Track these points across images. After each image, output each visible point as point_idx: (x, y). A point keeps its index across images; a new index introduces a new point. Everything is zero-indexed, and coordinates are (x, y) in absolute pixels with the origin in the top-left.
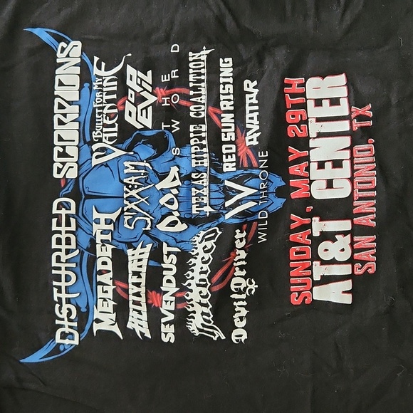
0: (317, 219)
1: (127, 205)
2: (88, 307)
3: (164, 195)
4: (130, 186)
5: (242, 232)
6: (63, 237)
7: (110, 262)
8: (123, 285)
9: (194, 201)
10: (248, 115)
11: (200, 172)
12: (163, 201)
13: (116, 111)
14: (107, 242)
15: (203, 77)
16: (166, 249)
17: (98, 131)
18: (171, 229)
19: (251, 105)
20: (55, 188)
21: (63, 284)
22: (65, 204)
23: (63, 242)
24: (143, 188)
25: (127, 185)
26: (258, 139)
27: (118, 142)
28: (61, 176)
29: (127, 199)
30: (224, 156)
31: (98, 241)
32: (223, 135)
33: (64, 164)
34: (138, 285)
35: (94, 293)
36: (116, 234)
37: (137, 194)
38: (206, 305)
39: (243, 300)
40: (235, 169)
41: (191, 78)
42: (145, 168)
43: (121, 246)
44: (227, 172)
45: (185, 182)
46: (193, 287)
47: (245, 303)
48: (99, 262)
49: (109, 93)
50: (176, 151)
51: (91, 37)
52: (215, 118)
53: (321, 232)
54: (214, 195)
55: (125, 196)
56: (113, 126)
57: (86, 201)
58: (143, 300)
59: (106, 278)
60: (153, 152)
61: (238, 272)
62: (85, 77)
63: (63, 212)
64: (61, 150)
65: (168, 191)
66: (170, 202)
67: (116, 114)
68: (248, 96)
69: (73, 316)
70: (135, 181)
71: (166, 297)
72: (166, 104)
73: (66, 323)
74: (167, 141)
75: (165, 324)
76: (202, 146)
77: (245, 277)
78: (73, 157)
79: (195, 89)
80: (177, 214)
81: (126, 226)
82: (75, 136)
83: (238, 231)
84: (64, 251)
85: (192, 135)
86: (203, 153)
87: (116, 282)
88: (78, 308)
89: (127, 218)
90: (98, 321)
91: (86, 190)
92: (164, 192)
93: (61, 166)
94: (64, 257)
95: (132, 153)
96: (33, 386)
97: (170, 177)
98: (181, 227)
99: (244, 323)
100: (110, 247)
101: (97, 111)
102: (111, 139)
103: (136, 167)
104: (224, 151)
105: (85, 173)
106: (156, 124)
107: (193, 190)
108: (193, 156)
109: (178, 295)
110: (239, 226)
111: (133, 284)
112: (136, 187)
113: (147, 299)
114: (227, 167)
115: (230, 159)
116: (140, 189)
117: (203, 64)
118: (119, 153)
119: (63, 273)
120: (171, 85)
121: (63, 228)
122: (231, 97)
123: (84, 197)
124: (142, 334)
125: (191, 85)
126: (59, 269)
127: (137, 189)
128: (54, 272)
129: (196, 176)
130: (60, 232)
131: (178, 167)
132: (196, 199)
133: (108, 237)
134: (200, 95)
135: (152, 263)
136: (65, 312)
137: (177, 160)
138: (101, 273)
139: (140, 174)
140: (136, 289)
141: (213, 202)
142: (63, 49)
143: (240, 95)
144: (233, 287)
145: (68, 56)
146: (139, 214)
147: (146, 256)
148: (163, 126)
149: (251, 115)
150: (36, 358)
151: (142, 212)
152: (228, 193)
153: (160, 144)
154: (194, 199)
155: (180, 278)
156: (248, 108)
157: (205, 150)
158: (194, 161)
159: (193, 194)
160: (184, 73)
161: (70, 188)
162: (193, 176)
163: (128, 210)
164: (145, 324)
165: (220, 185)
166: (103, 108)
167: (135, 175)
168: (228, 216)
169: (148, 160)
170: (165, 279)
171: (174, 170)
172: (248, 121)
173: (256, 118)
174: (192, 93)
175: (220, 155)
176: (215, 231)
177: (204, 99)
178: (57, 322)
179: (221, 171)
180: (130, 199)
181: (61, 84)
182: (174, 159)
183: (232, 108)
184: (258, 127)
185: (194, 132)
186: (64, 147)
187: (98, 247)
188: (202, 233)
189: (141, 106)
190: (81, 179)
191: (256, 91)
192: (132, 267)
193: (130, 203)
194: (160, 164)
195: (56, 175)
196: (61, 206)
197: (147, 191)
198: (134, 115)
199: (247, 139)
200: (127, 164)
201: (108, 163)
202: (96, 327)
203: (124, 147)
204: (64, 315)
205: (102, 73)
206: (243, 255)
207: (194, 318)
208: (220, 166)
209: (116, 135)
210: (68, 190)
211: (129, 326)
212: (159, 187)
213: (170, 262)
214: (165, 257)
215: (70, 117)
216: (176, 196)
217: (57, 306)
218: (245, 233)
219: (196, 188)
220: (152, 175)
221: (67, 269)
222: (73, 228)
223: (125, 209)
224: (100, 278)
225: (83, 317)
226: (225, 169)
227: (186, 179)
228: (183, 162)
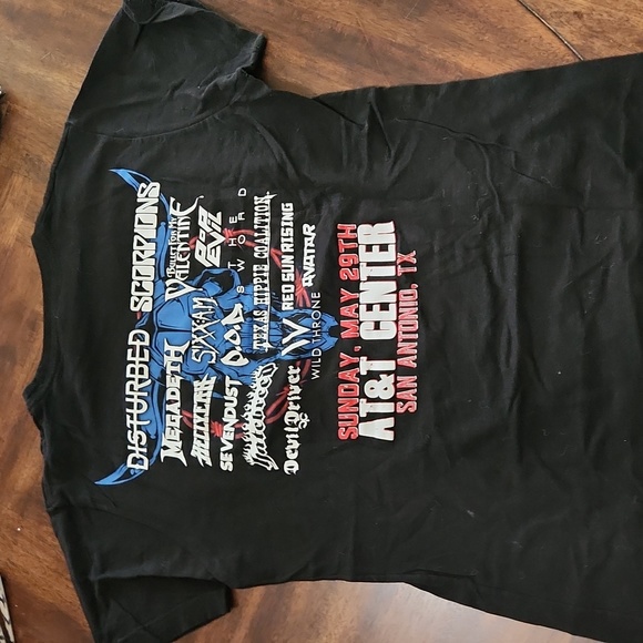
0: (365, 358)
1: (194, 339)
2: (157, 435)
3: (229, 330)
4: (198, 321)
5: (295, 368)
6: (137, 367)
7: (178, 393)
8: (189, 415)
9: (255, 337)
10: (306, 258)
11: (261, 310)
12: (227, 336)
13: (188, 249)
14: (176, 373)
15: (266, 220)
16: (228, 382)
17: (172, 268)
18: (233, 363)
19: (309, 248)
20: (132, 320)
21: (135, 412)
22: (140, 336)
23: (137, 371)
24: (210, 324)
25: (195, 320)
26: (313, 281)
27: (189, 278)
28: (137, 309)
29: (195, 333)
30: (283, 296)
31: (168, 372)
32: (283, 275)
33: (140, 297)
34: (202, 415)
35: (163, 421)
36: (184, 366)
37: (205, 328)
38: (261, 437)
39: (294, 433)
40: (292, 308)
41: (256, 220)
42: (212, 304)
43: (189, 378)
44: (285, 311)
45: (248, 319)
46: (250, 419)
47: (297, 436)
48: (168, 392)
49: (182, 232)
50: (240, 289)
51: (168, 179)
52: (276, 259)
53: (368, 371)
54: (273, 332)
55: (194, 330)
56: (185, 263)
57: (159, 334)
58: (206, 429)
59: (174, 408)
60: (219, 289)
61: (292, 406)
62: (162, 216)
63: (138, 343)
64: (138, 285)
65: (232, 327)
66: (234, 338)
67: (188, 252)
68: (306, 239)
69: (143, 442)
70: (203, 316)
71: (226, 428)
72: (232, 244)
73: (137, 449)
74: (232, 279)
75: (224, 453)
76: (264, 285)
77: (299, 412)
78: (149, 292)
79: (259, 231)
80: (239, 349)
81: (194, 358)
82: (151, 272)
83: (291, 367)
84: (137, 380)
85: (255, 275)
86: (264, 292)
87: (184, 412)
88: (148, 435)
89: (194, 351)
90: (165, 448)
91: (159, 323)
92: (228, 327)
93: (137, 300)
94: (137, 386)
95: (201, 289)
96: (105, 508)
97: (234, 313)
98: (243, 361)
99: (296, 454)
100: (179, 378)
101: (172, 249)
102: (183, 276)
103: (204, 303)
104: (284, 291)
105: (159, 307)
106: (223, 263)
107: (255, 326)
108: (256, 294)
109: (237, 426)
110: (293, 363)
111: (198, 414)
112: (203, 322)
113: (210, 429)
114: (286, 306)
115: (288, 299)
116: (207, 324)
117: (267, 208)
118: (189, 289)
119: (135, 401)
120: (238, 226)
121: (137, 359)
122: (291, 240)
123: (157, 329)
124: (204, 461)
125: (256, 227)
126: (132, 397)
127: (204, 324)
128: (128, 400)
129: (258, 313)
130: (134, 362)
131: (242, 304)
132: (257, 336)
133: (178, 369)
134: (264, 237)
135: (216, 395)
136: (136, 438)
137: (242, 297)
138: (170, 402)
139: (207, 310)
140: (200, 419)
141: (272, 339)
142: (143, 190)
143: (299, 239)
144: (287, 421)
145: (147, 196)
146: (205, 348)
147: (211, 388)
148: (229, 265)
149: (308, 258)
150: (109, 480)
151: (208, 346)
152: (285, 330)
153: (226, 283)
154: (255, 335)
155: (240, 410)
156: (306, 251)
157: (267, 289)
158: (256, 299)
159: (255, 330)
160: (250, 215)
161: (145, 321)
162: (255, 313)
163: (196, 344)
164: (207, 453)
165: (279, 323)
166: (177, 246)
167: (203, 310)
168: (284, 352)
169: (215, 297)
170: (226, 411)
171: (238, 307)
172: (305, 263)
173: (312, 261)
174: (256, 235)
175: (280, 294)
176: (272, 366)
177: (267, 241)
178: (130, 447)
179: (280, 310)
180: (198, 333)
181: (140, 222)
182: (238, 296)
183: (292, 250)
184: (313, 270)
185: (258, 272)
186: (141, 282)
187: (168, 377)
188: (261, 368)
189: (211, 245)
190: (155, 312)
191: (314, 234)
192: (197, 398)
193: (198, 337)
194: (225, 302)
195: (133, 308)
196: (136, 338)
197: (213, 326)
198: (203, 254)
199: (304, 280)
200: (195, 300)
201: (180, 299)
202: (164, 454)
203: (194, 283)
204: (135, 442)
205: (177, 213)
206: (297, 390)
207: (249, 448)
208: (279, 304)
209: (187, 272)
210: (143, 322)
211: (193, 453)
212: (224, 322)
213: (232, 394)
214: (227, 389)
215: (148, 254)
216: (238, 332)
217: (130, 432)
218: (298, 370)
219: (257, 325)
220: (218, 311)
221: (139, 397)
222: (146, 359)
223: (193, 342)
224: (168, 407)
225: (153, 444)
226: (284, 308)
227: (249, 315)
228: (246, 300)
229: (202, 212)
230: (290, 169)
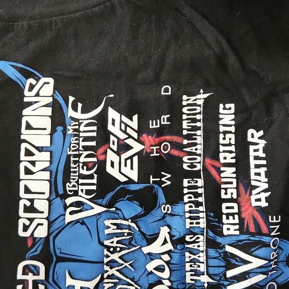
1: (107, 271)
3: (152, 260)
4: (112, 249)
9: (188, 267)
10: (253, 171)
11: (195, 234)
12: (150, 266)
13: (95, 159)
15: (199, 124)
17: (73, 183)
19: (256, 158)
20: (21, 248)
22: (32, 268)
24: (127, 251)
25: (108, 248)
26: (267, 199)
27: (97, 196)
28: (27, 234)
29: (107, 264)
30: (224, 217)
32: (223, 191)
33: (31, 220)
37: (120, 257)
40: (237, 233)
41: (185, 125)
42: (129, 227)
44: (229, 235)
45: (179, 247)
49: (86, 139)
50: (166, 208)
51: (65, 73)
52: (213, 172)
54: (212, 262)
55: (106, 260)
56: (91, 177)
57: (59, 265)
60: (139, 210)
62: (58, 119)
63: (30, 277)
64: (28, 204)
65: (157, 256)
66: (160, 269)
67: (95, 163)
68: (252, 148)
70: (118, 242)
72: (155, 154)
74: (156, 197)
76: (198, 204)
78: (43, 212)
79: (189, 137)
80: (167, 283)
82: (45, 187)
85: (186, 191)
86: (199, 212)
89: (107, 286)
91: (58, 252)
92: (151, 257)
93: (27, 223)
95: (114, 209)
97: (160, 240)
101: (72, 159)
102: (88, 192)
103: (119, 226)
104: (225, 211)
105: (57, 232)
106: (143, 177)
107: (187, 254)
108: (187, 215)
112: (118, 249)
114: (228, 229)
115: (231, 220)
116: (123, 252)
117: (199, 109)
118: (98, 209)
120: (161, 131)
122: (233, 148)
123: (55, 259)
125: (185, 132)
127: (119, 252)
129: (191, 238)
131: (169, 227)
132: (191, 266)
134: (195, 144)
137: (168, 219)
139: (122, 234)
141: (211, 271)
142: (32, 87)
143: (242, 147)
145: (37, 95)
146: (121, 282)
148: (152, 180)
149: (258, 170)
151: (125, 278)
152: (230, 261)
153: (147, 200)
154: (188, 265)
156: (253, 162)
157: (201, 208)
158: (188, 221)
159: (187, 260)
160: (176, 119)
161: (39, 248)
162: (188, 238)
163: (109, 277)
165: (220, 251)
166: (79, 156)
167: (117, 235)
169: (134, 219)
171: (164, 232)
172: (253, 177)
173: (263, 174)
174: (185, 142)
175: (219, 214)
177: (200, 149)
179: (221, 234)
180: (112, 264)
181: (29, 127)
182: (164, 217)
183: (234, 161)
184: (266, 186)
185: (189, 188)
186: (32, 201)
189: (125, 156)
190: (51, 238)
191: (263, 143)
193: (111, 268)
194: (148, 225)
195: (21, 233)
196: (27, 270)
197: (131, 254)
198: (116, 165)
199: (253, 198)
200: (108, 223)
201: (85, 221)
203: (105, 202)
205: (78, 115)
208: (219, 227)
209: (94, 188)
210: (36, 251)
212: (146, 250)
215: (40, 166)
216: (168, 263)
219: (190, 253)
220: (138, 237)
223: (106, 275)
226: (225, 232)
227: (179, 242)
228: (175, 222)
229: (112, 114)
230: (232, 60)
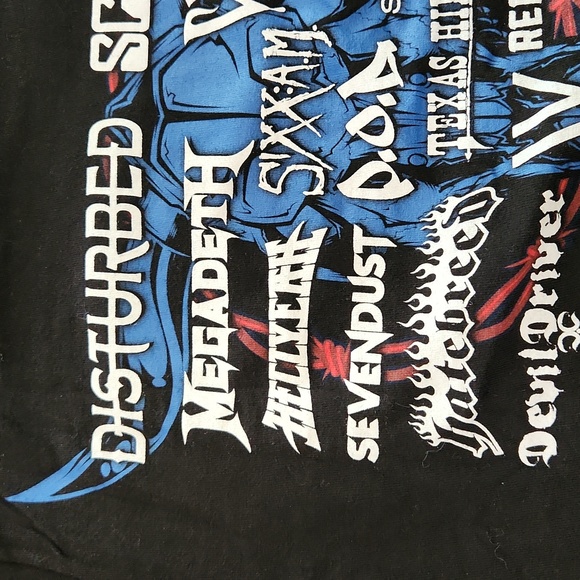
1: (266, 136)
2: (168, 376)
3: (359, 110)
4: (277, 90)
5: (555, 198)
6: (113, 210)
7: (222, 272)
8: (255, 325)
11: (448, 55)
12: (355, 126)
14: (217, 223)
16: (359, 241)
18: (373, 194)
20: (96, 93)
21: (111, 321)
22: (117, 133)
23: (113, 222)
24: (307, 96)
25: (270, 86)
28: (108, 66)
29: (268, 120)
30: (512, 15)
31: (196, 221)
33: (115, 36)
34: (291, 325)
35: (184, 343)
36: (238, 206)
37: (293, 108)
38: (461, 375)
39: (549, 363)
40: (539, 45)
42: (314, 45)
43: (253, 235)
44: (519, 53)
45: (414, 78)
46: (430, 329)
47: (555, 371)
48: (197, 271)
54: (483, 109)
55: (265, 112)
57: (169, 127)
58: (301, 360)
59: (213, 309)
60: (335, 5)
61: (540, 297)
63: (114, 151)
64: (110, 3)
65: (370, 99)
66: (374, 128)
69: (134, 397)
70: (289, 76)
71: (358, 355)
73: (116, 413)
75: (358, 417)
77: (555, 310)
78: (138, 20)
80: (388, 156)
81: (264, 185)
83: (548, 194)
84: (113, 244)
86: (459, 7)
87: (241, 320)
88: (146, 379)
89: (266, 167)
90: (194, 409)
91: (168, 101)
92: (358, 102)
93: (108, 42)
94: (114, 259)
95: (282, 10)
96: (36, 559)
97: (377, 65)
98: (398, 188)
99: (550, 418)
100: (223, 237)
103: (292, 44)
105: (167, 60)
107: (432, 97)
108: (435, 14)
109: (390, 350)
110: (550, 182)
111: (281, 322)
112: (290, 91)
113: (311, 358)
114: (520, 40)
115: (526, 20)
116: (300, 98)
118: (250, 7)
119: (112, 295)
121: (113, 191)
123: (162, 116)
124: (299, 440)
126: (103, 285)
127: (292, 96)
128: (90, 292)
129: (440, 63)
130: (105, 200)
131: (397, 42)
132: (438, 121)
133: (220, 212)
135: (326, 274)
136: (113, 385)
137: (394, 25)
138: (201, 296)
139: (299, 61)
140: (286, 336)
141: (481, 127)
144: (525, 332)
146: (295, 159)
147: (312, 257)
150: (44, 492)
151: (303, 152)
152: (519, 104)
154: (432, 120)
155: (396, 310)
158: (436, 27)
159: (432, 108)
161: (130, 95)
162: (433, 63)
163: (270, 149)
164: (308, 418)
165: (501, 85)
167: (289, 62)
168: (519, 160)
169: (322, 25)
170: (356, 312)
171: (385, 51)
175: (501, 11)
176: (486, 196)
178: (96, 410)
179: (504, 51)
180: (276, 121)
182: (385, 22)
187: (196, 236)
188: (453, 202)
190: (155, 73)
192: (277, 283)
193: (276, 129)
194: (351, 36)
195: (96, 65)
196: (107, 138)
197: (315, 103)
200: (269, 34)
201: (224, 36)
202: (189, 423)
204: (112, 395)
206: (553, 254)
207: (428, 404)
208: (501, 38)
210: (125, 99)
211: (269, 420)
212: (345, 91)
213: (369, 272)
214: (358, 260)
216: (390, 110)
217: (96, 373)
218: (561, 202)
219: (438, 94)
220: (332, 62)
221: (120, 286)
222: (136, 190)
223: (263, 145)
224: (198, 309)
225: (158, 399)
226: (513, 46)
227: (415, 69)
228: (410, 32)
